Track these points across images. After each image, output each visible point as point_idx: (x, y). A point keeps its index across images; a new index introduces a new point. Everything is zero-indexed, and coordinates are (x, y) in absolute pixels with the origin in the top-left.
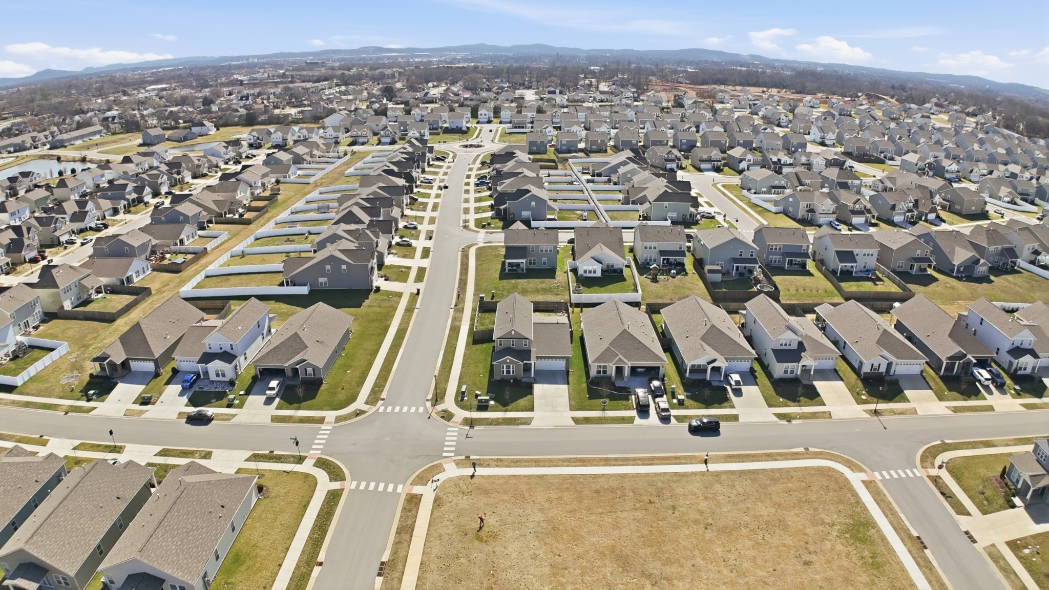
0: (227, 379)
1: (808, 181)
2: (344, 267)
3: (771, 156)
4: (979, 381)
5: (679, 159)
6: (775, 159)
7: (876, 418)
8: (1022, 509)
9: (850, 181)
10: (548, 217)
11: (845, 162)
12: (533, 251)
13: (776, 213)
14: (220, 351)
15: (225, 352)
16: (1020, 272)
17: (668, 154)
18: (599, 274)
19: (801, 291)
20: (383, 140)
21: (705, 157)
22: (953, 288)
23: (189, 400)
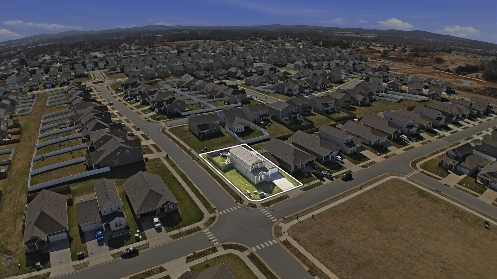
0: (123, 226)
1: (273, 78)
2: (127, 151)
3: (247, 70)
4: (404, 139)
5: (210, 76)
6: (249, 71)
7: (388, 159)
8: (452, 173)
9: (288, 76)
10: (186, 109)
11: (276, 68)
12: (210, 125)
13: (274, 93)
14: (112, 212)
15: (115, 212)
16: (377, 100)
17: (205, 74)
18: (243, 130)
19: (318, 121)
20: (47, 86)
21: (220, 73)
22: (363, 110)
23: (109, 246)
